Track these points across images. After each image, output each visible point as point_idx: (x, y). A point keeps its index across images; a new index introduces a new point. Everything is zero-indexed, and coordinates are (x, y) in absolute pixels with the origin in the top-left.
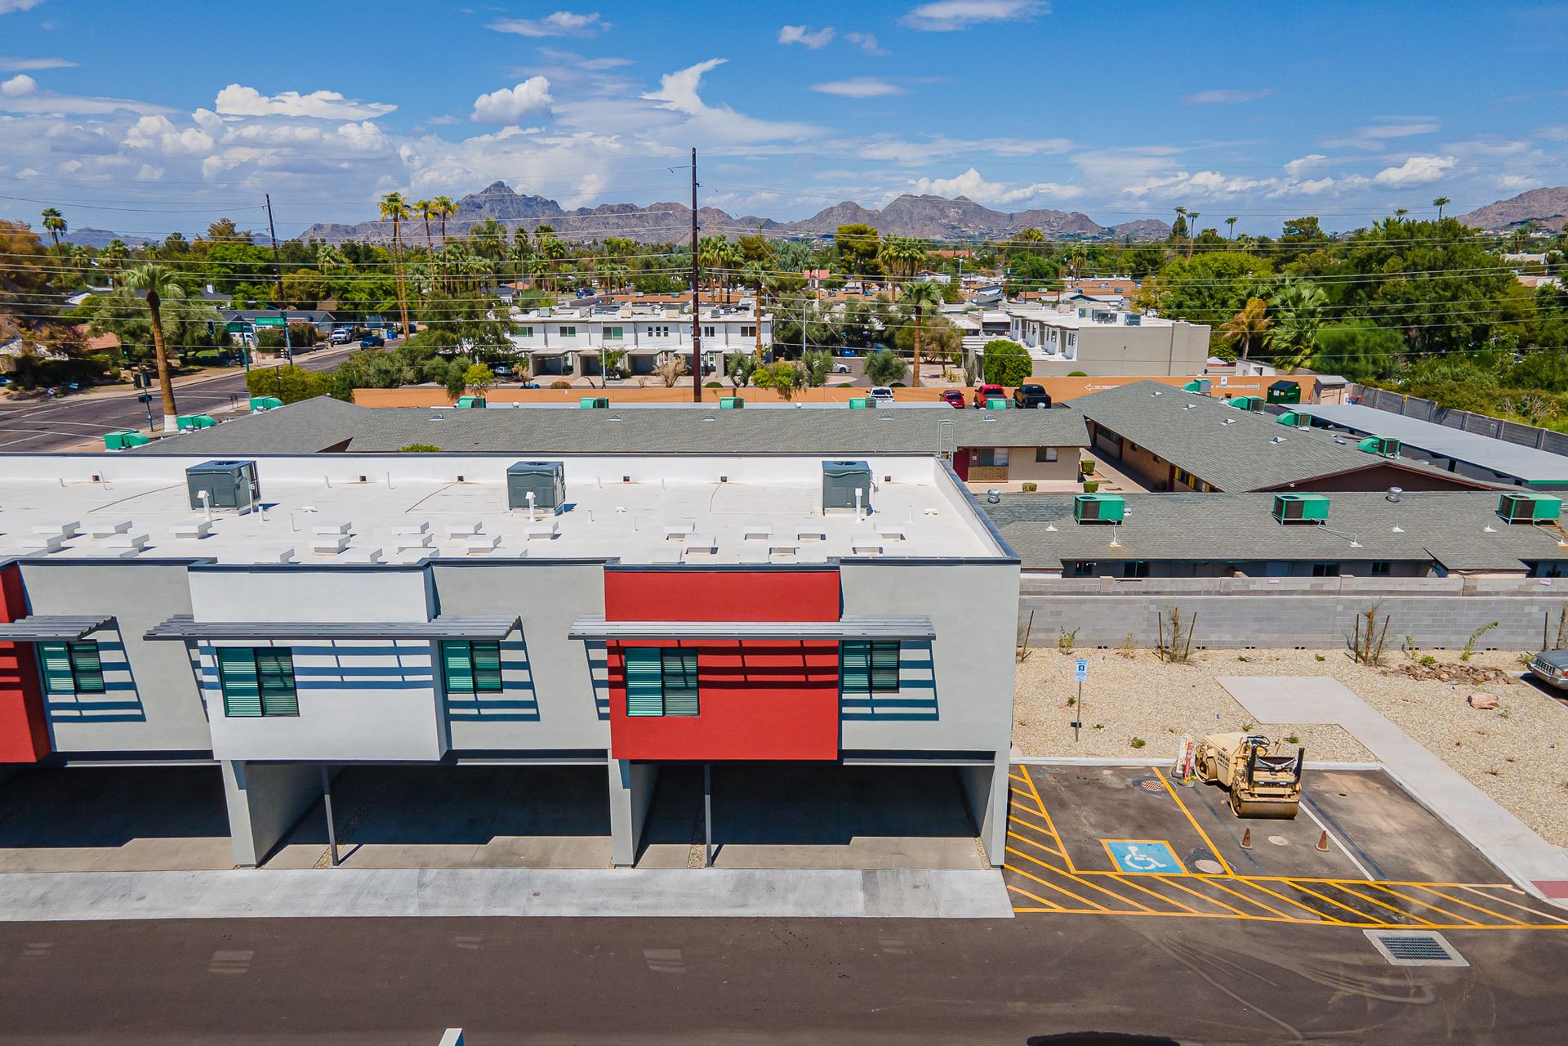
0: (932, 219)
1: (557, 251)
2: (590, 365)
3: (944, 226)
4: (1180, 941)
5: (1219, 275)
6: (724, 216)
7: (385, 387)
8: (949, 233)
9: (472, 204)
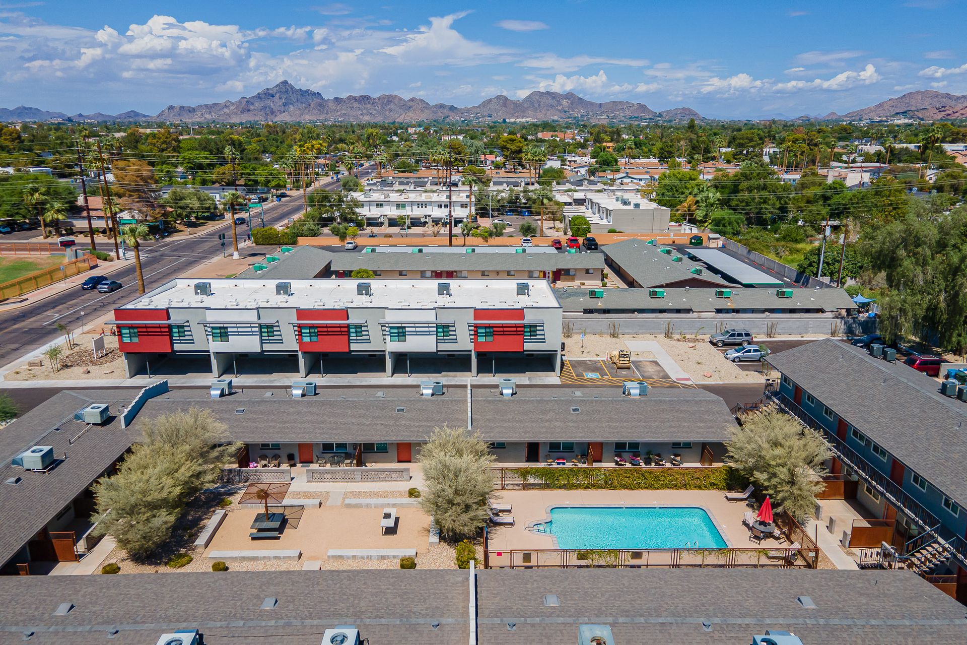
0: (552, 106)
2: (393, 223)
3: (560, 111)
5: (680, 180)
6: (425, 104)
8: (562, 115)
9: (268, 94)
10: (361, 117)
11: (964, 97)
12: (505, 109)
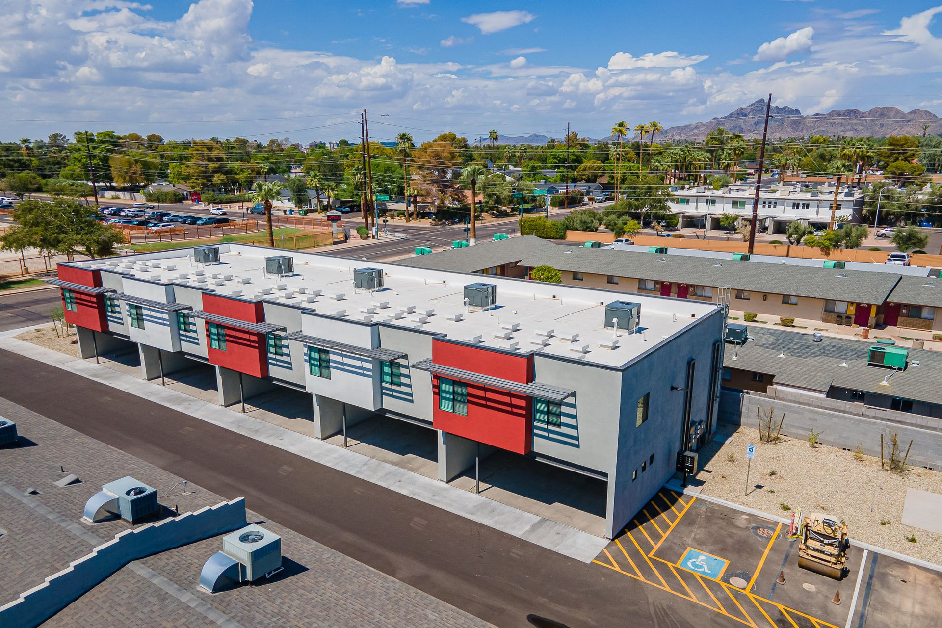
1: (740, 150)
4: (665, 608)
6: (930, 116)
7: (583, 230)
9: (740, 114)
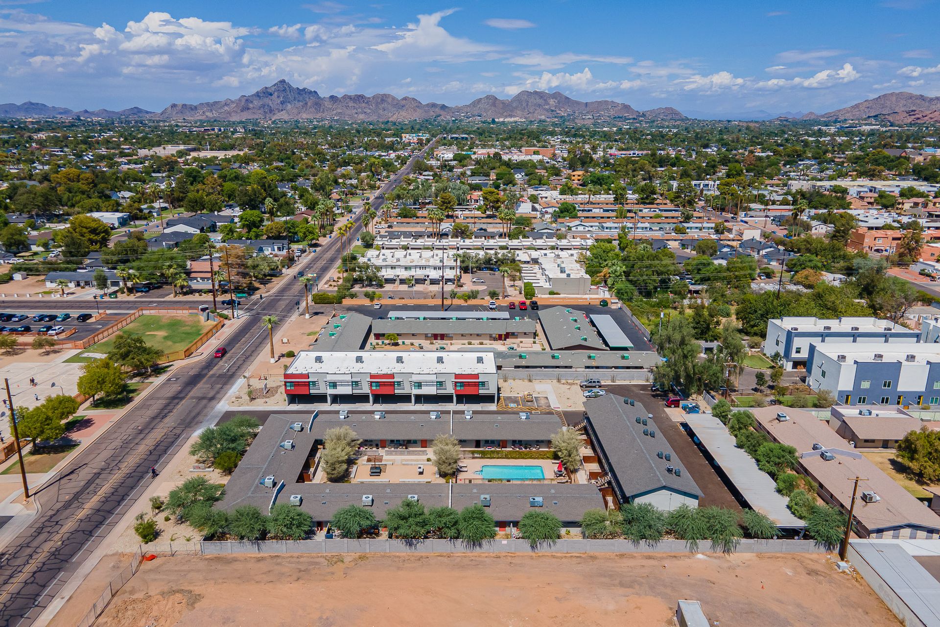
0: (539, 105)
2: (402, 281)
3: (547, 110)
5: (604, 251)
6: (417, 103)
8: (549, 115)
9: (266, 93)
10: (356, 115)
11: (937, 98)
12: (493, 108)
